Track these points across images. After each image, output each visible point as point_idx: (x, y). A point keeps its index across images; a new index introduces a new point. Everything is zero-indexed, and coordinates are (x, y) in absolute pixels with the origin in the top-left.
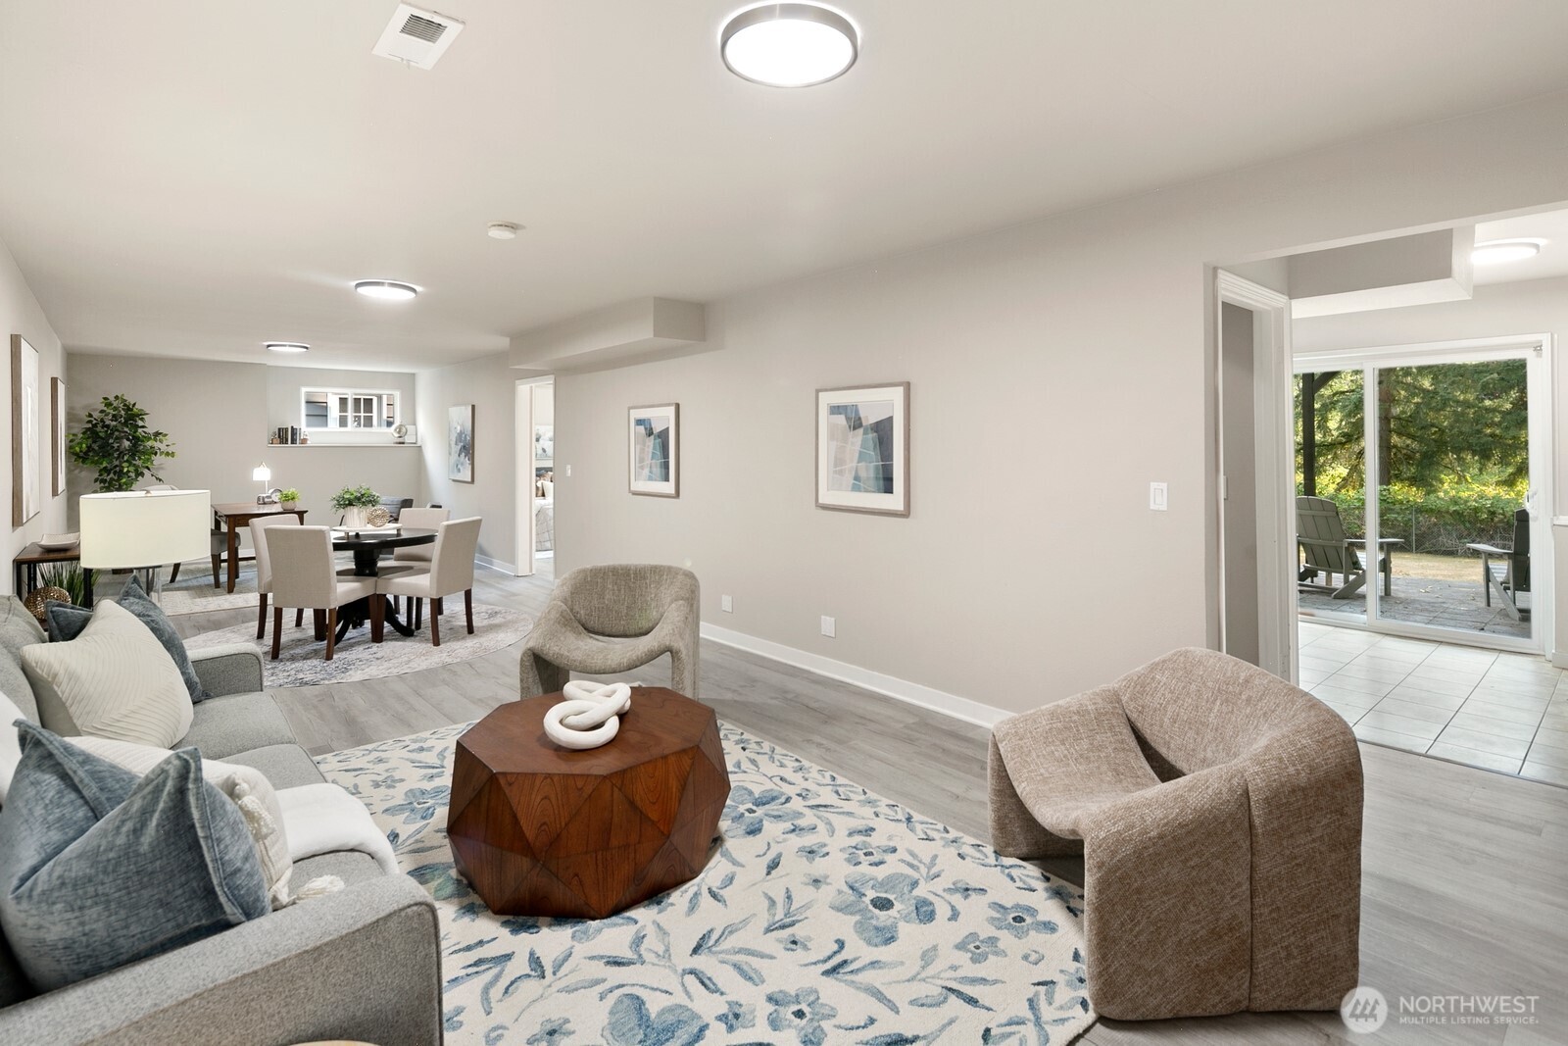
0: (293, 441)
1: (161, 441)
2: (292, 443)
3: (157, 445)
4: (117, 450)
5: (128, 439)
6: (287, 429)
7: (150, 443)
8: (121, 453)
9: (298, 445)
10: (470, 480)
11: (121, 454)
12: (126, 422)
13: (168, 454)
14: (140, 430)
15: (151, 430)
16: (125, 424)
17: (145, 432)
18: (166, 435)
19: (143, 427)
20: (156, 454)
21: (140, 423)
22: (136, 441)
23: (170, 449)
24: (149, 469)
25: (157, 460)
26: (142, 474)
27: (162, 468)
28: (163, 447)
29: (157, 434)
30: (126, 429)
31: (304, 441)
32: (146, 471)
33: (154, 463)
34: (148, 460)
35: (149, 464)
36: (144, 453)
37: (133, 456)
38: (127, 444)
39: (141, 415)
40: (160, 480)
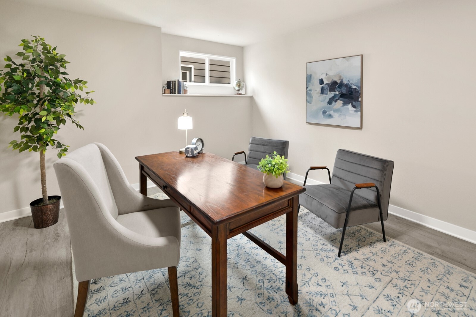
0: (179, 92)
1: (81, 89)
2: (178, 93)
3: (78, 92)
4: (38, 96)
5: (48, 85)
6: (175, 81)
7: (71, 90)
8: (41, 99)
9: (182, 95)
10: (359, 126)
11: (41, 101)
12: (46, 67)
13: (87, 101)
14: (61, 76)
15: (72, 77)
16: (45, 69)
17: (66, 79)
18: (86, 83)
19: (64, 73)
20: (76, 101)
21: (62, 70)
22: (56, 86)
23: (89, 97)
24: (70, 116)
25: (78, 107)
26: (63, 121)
27: (81, 114)
28: (83, 95)
29: (78, 82)
30: (46, 75)
31: (185, 91)
32: (67, 118)
33: (75, 110)
34: (69, 106)
35: (69, 112)
36: (65, 100)
37: (52, 102)
38: (47, 90)
39: (62, 61)
40: (81, 127)
